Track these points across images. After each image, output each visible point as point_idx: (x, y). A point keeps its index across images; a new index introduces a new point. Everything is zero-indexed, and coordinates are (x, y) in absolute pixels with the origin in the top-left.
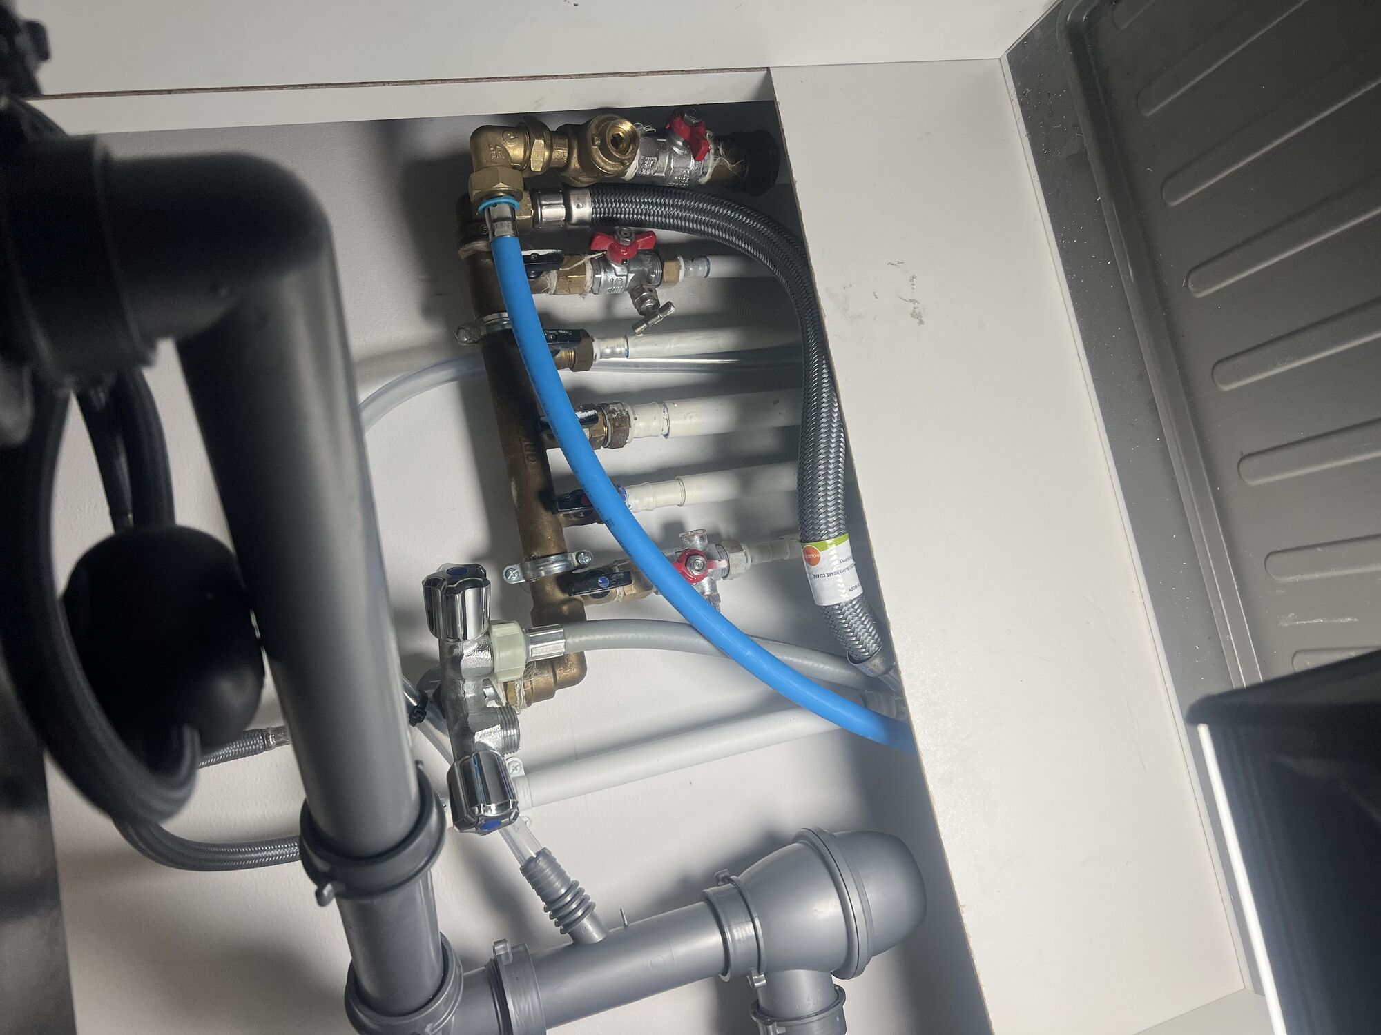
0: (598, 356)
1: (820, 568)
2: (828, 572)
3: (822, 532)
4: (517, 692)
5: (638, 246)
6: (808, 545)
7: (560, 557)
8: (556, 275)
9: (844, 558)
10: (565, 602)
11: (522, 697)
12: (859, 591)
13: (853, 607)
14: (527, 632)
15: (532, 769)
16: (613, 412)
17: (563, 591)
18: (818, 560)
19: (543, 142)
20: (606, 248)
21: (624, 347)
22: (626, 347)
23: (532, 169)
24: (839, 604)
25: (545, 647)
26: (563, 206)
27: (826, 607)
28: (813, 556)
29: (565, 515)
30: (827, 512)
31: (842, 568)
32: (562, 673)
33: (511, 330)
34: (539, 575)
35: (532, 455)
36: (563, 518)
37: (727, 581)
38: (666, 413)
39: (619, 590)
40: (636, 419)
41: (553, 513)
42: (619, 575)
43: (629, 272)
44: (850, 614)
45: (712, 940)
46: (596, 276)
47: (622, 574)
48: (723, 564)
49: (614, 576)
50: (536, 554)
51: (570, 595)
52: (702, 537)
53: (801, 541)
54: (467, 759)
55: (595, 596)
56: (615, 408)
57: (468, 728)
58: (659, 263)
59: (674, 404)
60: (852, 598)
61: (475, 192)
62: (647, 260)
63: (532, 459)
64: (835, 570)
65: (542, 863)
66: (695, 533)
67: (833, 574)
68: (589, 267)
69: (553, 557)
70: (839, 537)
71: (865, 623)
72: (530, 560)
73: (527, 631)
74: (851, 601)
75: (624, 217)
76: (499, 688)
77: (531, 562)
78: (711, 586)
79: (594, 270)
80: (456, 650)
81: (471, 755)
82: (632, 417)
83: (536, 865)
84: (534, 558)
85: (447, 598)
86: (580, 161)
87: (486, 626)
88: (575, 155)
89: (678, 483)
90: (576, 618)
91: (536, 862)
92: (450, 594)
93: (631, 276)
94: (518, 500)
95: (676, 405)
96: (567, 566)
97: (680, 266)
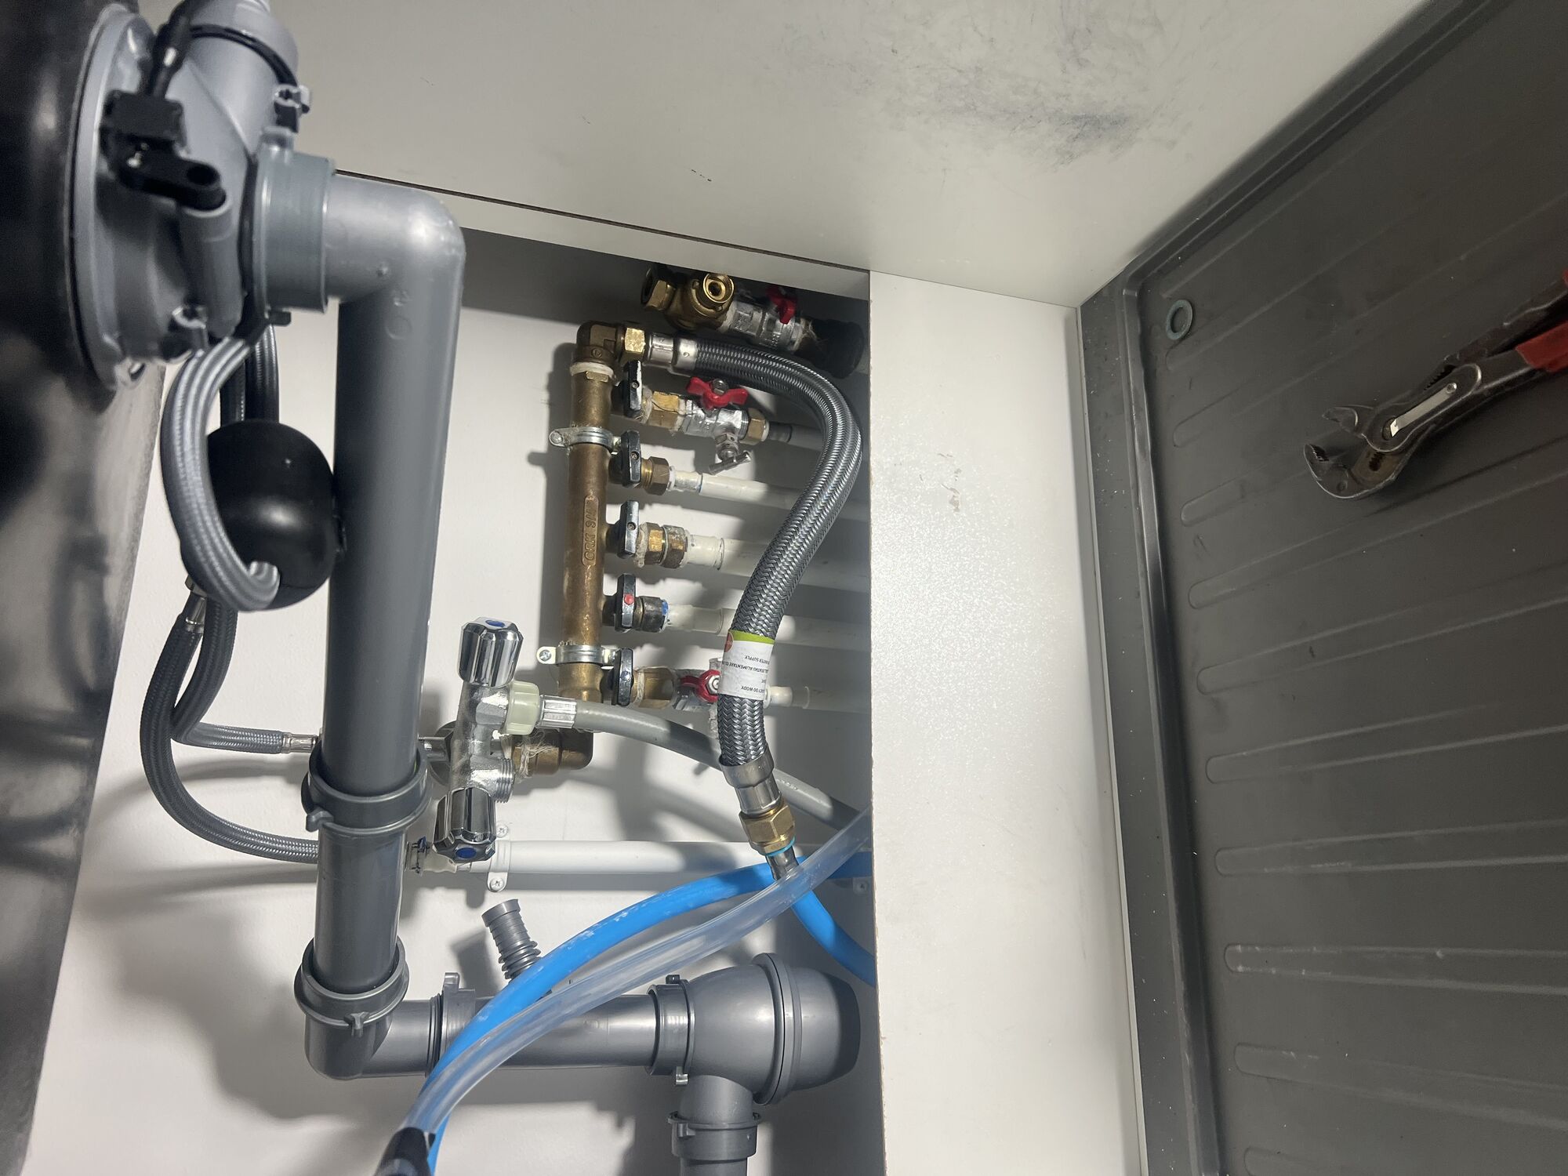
4: (522, 759)
7: (592, 647)
8: (652, 407)
11: (526, 765)
14: (544, 697)
20: (701, 394)
21: (697, 483)
22: (700, 483)
25: (557, 714)
26: (672, 350)
32: (567, 755)
38: (722, 547)
40: (693, 545)
45: (650, 1023)
46: (687, 416)
54: (461, 790)
58: (746, 419)
59: (732, 542)
63: (589, 558)
69: (586, 646)
72: (565, 646)
80: (476, 693)
81: (465, 788)
82: (690, 543)
83: (501, 915)
84: (569, 645)
85: (482, 642)
88: (678, 296)
89: (719, 614)
91: (501, 911)
94: (567, 590)
96: (597, 658)
97: (765, 427)
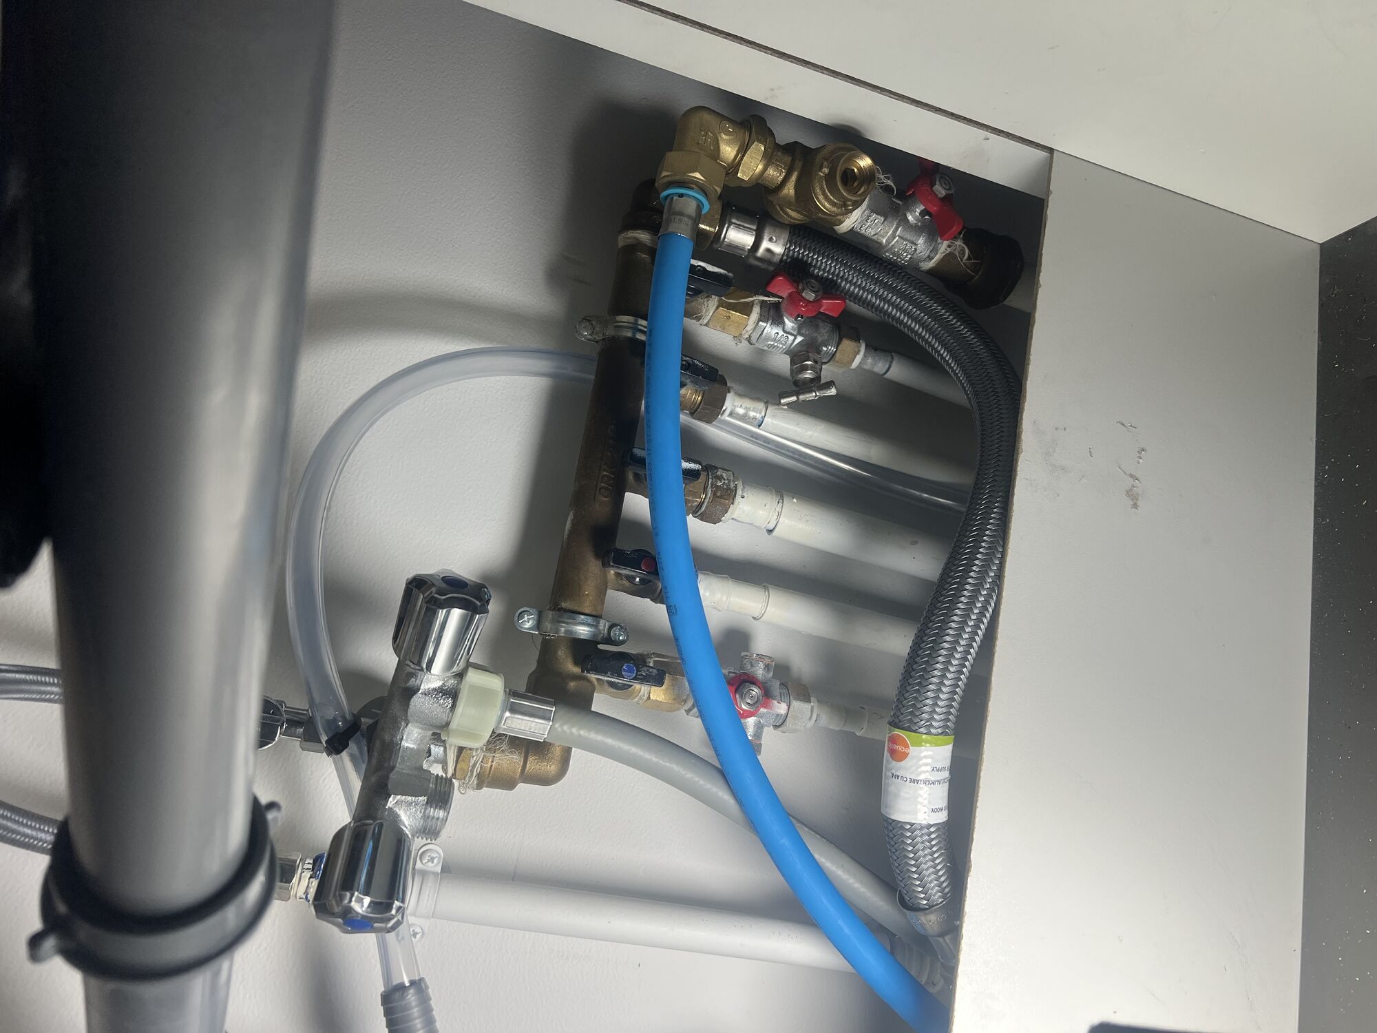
0: (727, 412)
1: (905, 768)
2: (913, 777)
3: (922, 722)
4: (471, 764)
5: (821, 306)
6: (898, 732)
7: (590, 620)
8: (716, 304)
9: (940, 766)
10: (575, 677)
11: (475, 774)
12: (942, 817)
13: (929, 834)
14: (509, 694)
15: (451, 871)
16: (720, 478)
17: (576, 663)
18: (905, 756)
19: (763, 149)
20: (785, 295)
21: (760, 413)
22: (763, 414)
23: (739, 175)
24: (912, 825)
25: (525, 722)
26: (754, 233)
27: (894, 821)
28: (900, 748)
29: (618, 575)
30: (937, 697)
31: (932, 779)
32: (534, 765)
33: (643, 343)
34: (557, 631)
35: (607, 489)
36: (613, 577)
37: (778, 732)
38: (780, 504)
39: (642, 689)
40: (743, 497)
41: (603, 565)
42: (651, 670)
43: (800, 333)
44: (922, 843)
46: (761, 323)
47: (655, 671)
48: (781, 708)
49: (645, 669)
50: (564, 605)
51: (583, 671)
52: (767, 667)
53: (890, 723)
54: (367, 825)
55: (612, 685)
56: (724, 475)
57: (386, 785)
58: (836, 338)
59: (793, 498)
60: (932, 823)
61: (664, 173)
62: (825, 329)
63: (606, 494)
64: (922, 777)
65: (411, 997)
66: (761, 657)
67: (918, 781)
68: (756, 311)
69: (582, 617)
70: (941, 737)
71: (937, 861)
72: (554, 609)
73: (512, 693)
74: (930, 826)
75: (818, 272)
76: (452, 751)
77: (554, 612)
78: (756, 731)
79: (761, 315)
80: (413, 679)
81: (374, 821)
82: (739, 492)
83: (403, 998)
84: (560, 610)
85: (428, 609)
86: (796, 188)
87: (462, 664)
88: (794, 178)
89: (764, 591)
90: (579, 703)
91: (403, 993)
92: (434, 605)
93: (799, 339)
94: (569, 535)
95: (795, 500)
96: (595, 635)
97: (859, 351)
